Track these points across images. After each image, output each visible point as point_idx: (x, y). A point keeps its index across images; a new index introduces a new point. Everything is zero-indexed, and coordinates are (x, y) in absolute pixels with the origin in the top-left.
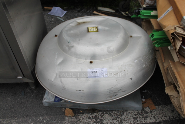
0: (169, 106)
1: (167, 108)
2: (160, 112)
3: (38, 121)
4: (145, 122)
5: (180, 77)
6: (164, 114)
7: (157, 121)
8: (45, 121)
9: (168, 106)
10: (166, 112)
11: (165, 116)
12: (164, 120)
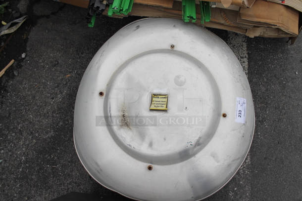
0: (229, 35)
1: (232, 39)
2: (236, 49)
3: (235, 197)
4: (246, 69)
5: (261, 18)
6: (239, 46)
7: (247, 56)
8: (235, 189)
9: (230, 37)
10: (238, 42)
11: (242, 46)
12: (246, 48)
